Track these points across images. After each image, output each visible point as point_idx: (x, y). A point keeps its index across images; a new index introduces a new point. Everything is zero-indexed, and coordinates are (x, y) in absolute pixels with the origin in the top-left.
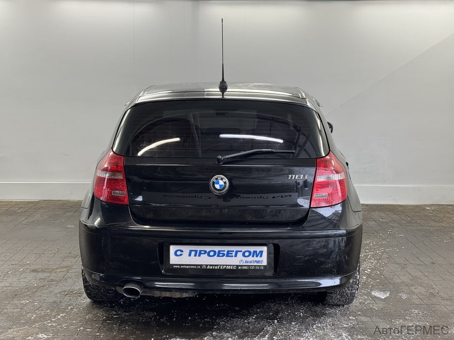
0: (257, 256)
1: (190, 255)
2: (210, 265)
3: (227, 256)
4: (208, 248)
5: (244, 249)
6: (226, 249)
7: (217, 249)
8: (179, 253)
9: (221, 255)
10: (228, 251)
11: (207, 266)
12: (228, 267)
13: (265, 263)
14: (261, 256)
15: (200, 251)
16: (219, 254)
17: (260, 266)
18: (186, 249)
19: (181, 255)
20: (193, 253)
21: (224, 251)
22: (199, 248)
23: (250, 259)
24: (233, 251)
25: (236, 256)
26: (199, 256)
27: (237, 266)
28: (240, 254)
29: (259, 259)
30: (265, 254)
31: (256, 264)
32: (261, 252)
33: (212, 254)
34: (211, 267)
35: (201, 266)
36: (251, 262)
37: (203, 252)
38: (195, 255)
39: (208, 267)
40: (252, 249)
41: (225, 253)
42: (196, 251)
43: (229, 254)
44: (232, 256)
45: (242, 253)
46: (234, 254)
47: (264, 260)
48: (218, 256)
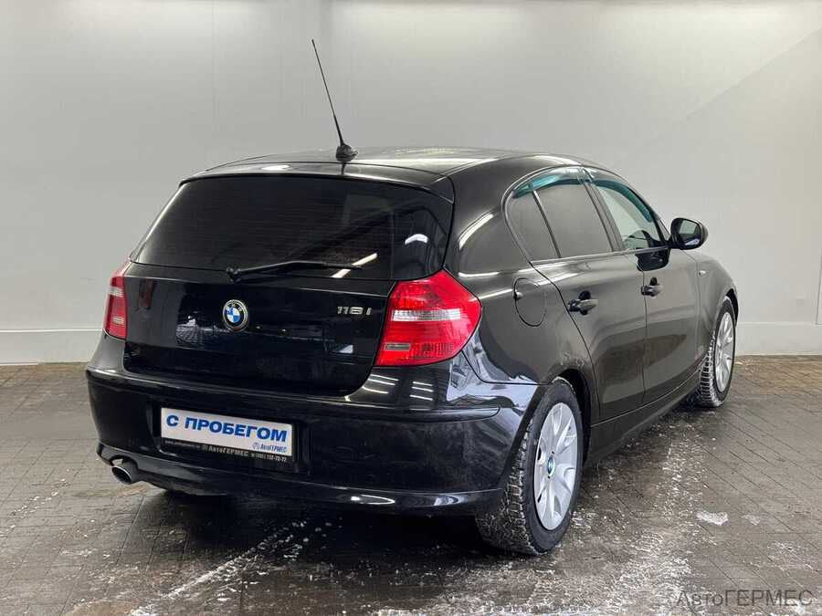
0: (278, 439)
1: (187, 426)
2: (214, 446)
3: (237, 434)
4: (211, 418)
5: (260, 424)
6: (236, 421)
7: (223, 420)
8: (173, 421)
9: (228, 431)
10: (238, 426)
11: (209, 445)
12: (237, 453)
13: (289, 453)
14: (284, 440)
15: (201, 421)
16: (226, 429)
17: (281, 456)
18: (183, 415)
19: (175, 424)
20: (191, 423)
21: (232, 425)
22: (199, 416)
23: (268, 442)
24: (245, 427)
25: (248, 435)
26: (199, 429)
27: (250, 452)
28: (254, 433)
29: (280, 444)
30: (289, 437)
31: (276, 452)
32: (284, 433)
33: (216, 427)
34: (215, 449)
35: (201, 445)
36: (269, 448)
37: (204, 423)
38: (194, 428)
39: (211, 449)
40: (271, 426)
41: (234, 428)
42: (195, 420)
43: (238, 431)
44: (243, 435)
45: (256, 431)
46: (245, 432)
47: (286, 447)
48: (224, 432)
